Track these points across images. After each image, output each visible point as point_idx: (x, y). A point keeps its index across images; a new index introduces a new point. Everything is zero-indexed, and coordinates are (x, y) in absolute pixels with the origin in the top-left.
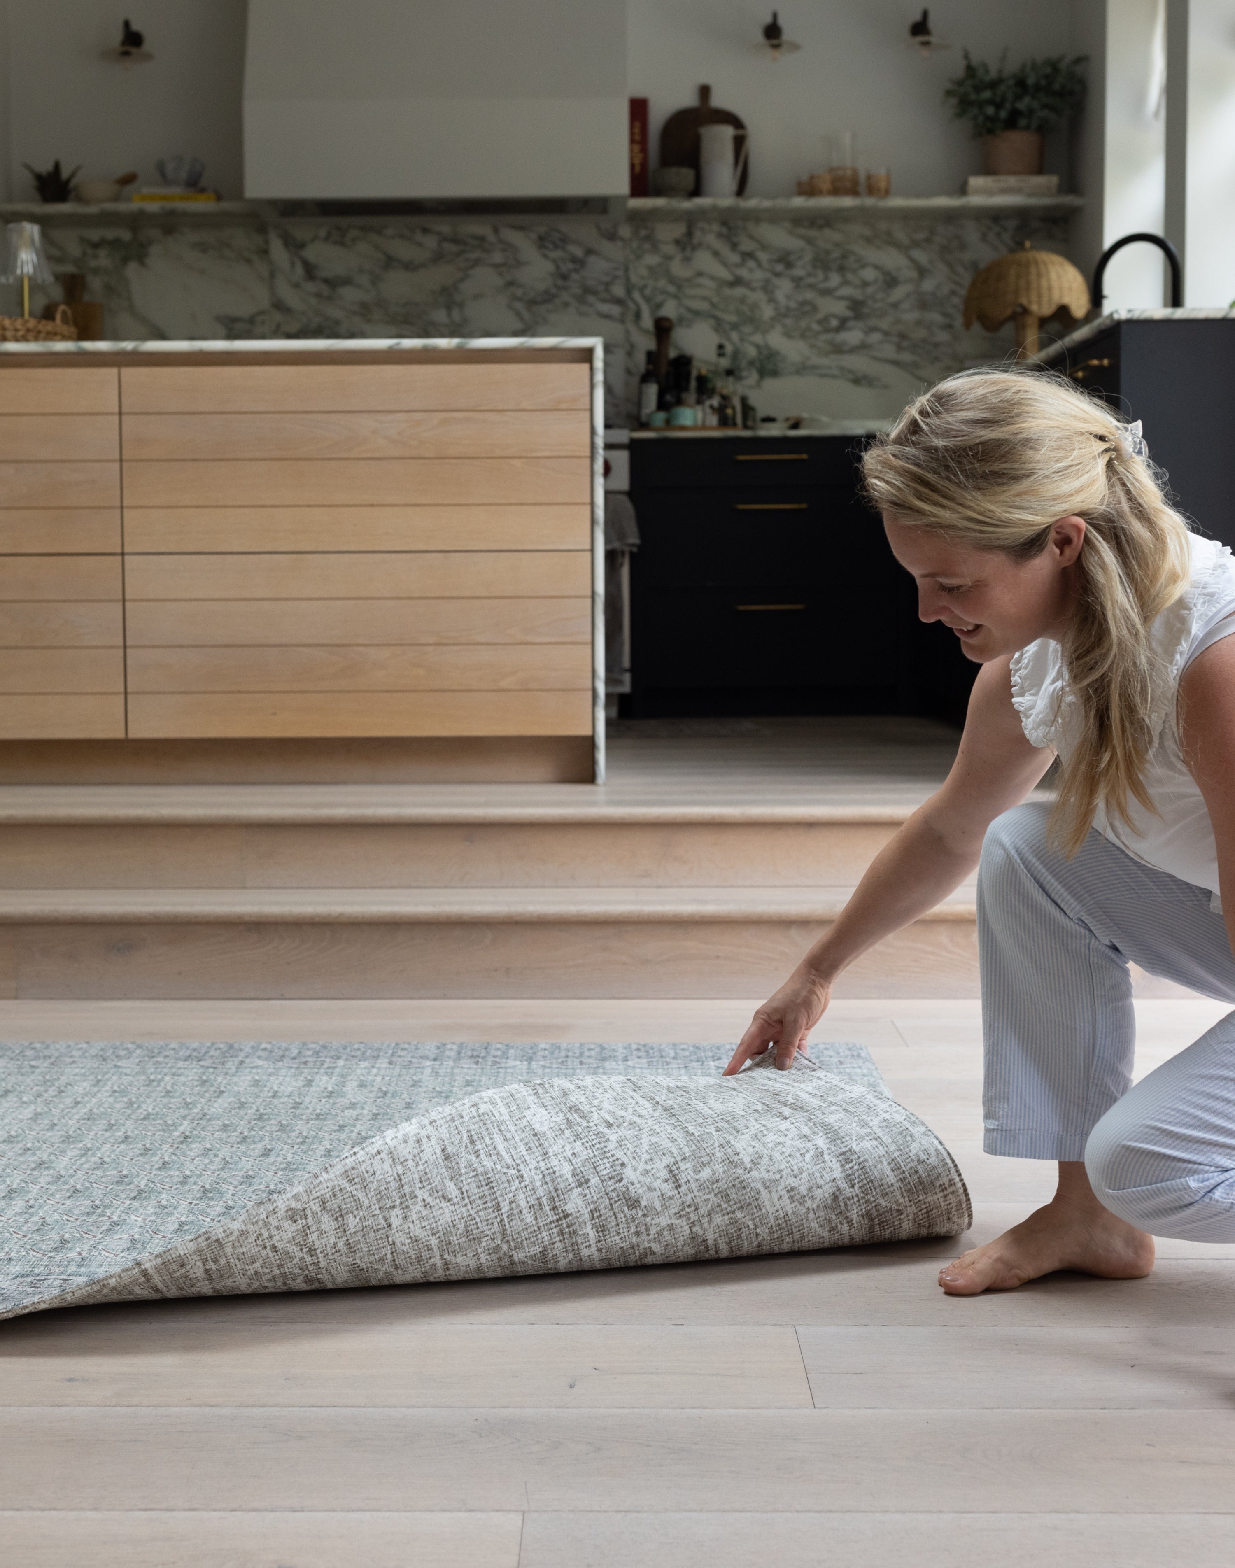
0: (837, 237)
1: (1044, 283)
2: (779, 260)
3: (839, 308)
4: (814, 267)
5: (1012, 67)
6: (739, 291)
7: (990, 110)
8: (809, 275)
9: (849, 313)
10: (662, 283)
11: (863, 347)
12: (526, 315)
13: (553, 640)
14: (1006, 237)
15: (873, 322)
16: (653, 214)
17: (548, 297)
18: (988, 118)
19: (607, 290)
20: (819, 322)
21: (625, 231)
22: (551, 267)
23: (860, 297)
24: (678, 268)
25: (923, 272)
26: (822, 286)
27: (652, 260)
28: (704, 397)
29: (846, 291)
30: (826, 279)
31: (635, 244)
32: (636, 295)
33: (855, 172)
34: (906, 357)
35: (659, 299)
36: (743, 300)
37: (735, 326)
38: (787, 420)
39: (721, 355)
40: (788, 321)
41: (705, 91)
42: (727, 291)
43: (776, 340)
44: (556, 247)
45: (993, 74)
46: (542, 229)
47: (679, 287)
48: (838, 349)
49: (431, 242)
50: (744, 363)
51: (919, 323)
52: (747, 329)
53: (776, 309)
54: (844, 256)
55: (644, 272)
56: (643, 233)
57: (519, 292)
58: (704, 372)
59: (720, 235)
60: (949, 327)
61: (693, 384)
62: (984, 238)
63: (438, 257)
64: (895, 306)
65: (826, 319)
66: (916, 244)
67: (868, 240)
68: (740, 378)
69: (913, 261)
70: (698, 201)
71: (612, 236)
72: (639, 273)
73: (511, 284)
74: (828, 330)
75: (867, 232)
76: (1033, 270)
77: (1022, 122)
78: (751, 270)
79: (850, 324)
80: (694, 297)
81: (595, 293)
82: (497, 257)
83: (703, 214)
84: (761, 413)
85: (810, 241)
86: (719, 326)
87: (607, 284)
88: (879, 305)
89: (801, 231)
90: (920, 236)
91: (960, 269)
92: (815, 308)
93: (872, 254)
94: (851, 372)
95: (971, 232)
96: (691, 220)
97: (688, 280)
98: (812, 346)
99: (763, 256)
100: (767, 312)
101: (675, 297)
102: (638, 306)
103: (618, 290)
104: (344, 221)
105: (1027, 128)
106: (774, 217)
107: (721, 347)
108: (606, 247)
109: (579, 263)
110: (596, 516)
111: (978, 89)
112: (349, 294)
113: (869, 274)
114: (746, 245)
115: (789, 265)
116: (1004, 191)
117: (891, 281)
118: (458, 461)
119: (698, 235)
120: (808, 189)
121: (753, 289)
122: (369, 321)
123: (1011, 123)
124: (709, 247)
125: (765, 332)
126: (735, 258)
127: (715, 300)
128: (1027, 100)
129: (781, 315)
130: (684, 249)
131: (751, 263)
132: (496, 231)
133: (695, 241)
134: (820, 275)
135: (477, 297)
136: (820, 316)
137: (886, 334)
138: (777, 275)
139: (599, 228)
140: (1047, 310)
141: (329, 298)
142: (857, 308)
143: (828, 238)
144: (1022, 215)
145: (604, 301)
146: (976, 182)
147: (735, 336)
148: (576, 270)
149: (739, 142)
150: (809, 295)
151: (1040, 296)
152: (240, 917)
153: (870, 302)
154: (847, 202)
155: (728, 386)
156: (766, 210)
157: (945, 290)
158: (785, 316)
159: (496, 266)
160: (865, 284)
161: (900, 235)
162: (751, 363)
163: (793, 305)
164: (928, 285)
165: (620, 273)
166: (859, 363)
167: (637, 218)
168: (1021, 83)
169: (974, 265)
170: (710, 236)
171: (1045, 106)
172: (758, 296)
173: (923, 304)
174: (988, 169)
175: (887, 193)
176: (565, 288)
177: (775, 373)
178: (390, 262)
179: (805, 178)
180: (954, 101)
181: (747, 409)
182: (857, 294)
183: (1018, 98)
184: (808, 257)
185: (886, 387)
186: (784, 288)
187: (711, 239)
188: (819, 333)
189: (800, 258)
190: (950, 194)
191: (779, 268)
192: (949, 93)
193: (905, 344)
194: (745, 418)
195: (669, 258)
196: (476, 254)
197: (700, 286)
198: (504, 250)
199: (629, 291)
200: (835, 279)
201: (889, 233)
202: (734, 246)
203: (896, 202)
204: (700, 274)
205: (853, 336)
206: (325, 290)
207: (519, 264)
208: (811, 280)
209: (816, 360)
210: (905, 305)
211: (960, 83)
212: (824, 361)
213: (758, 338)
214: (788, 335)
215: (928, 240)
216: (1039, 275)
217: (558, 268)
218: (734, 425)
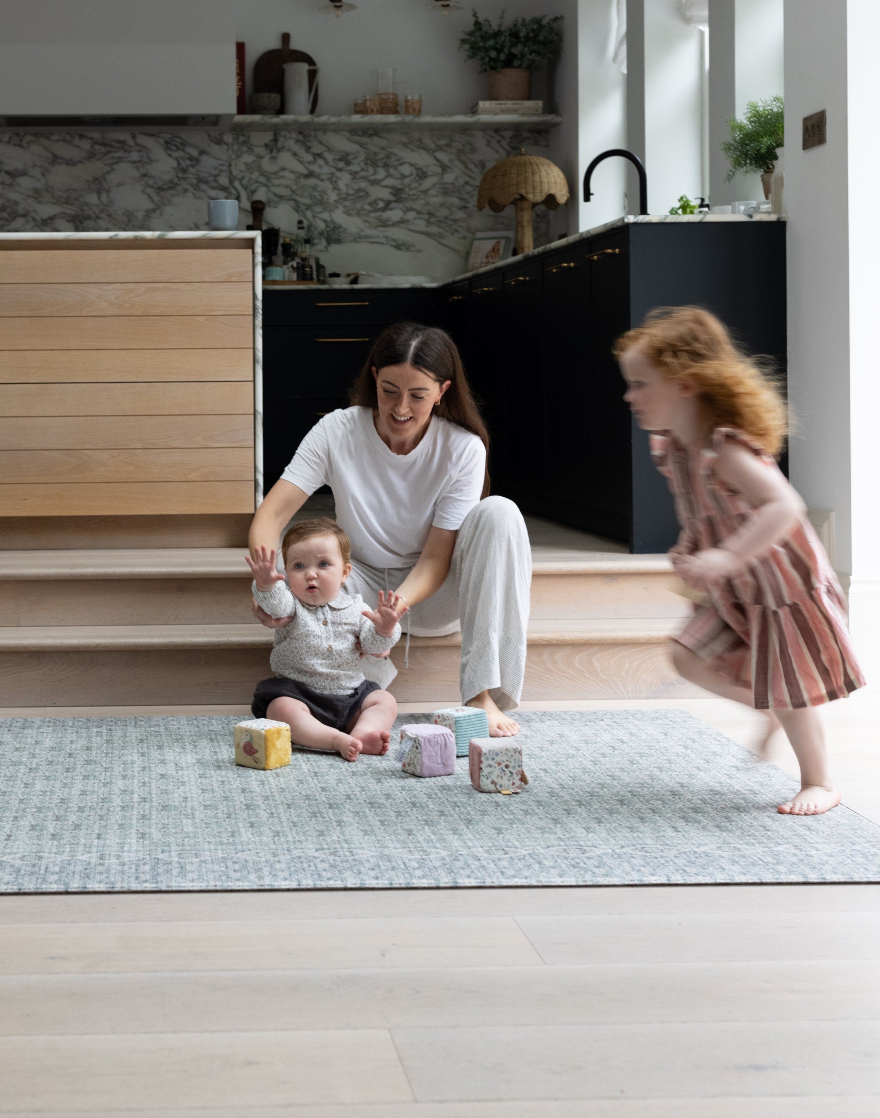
0: (383, 143)
1: (537, 179)
2: (341, 160)
3: (385, 194)
4: (366, 164)
5: (508, 23)
6: (312, 181)
7: (493, 54)
8: (363, 170)
9: (393, 198)
10: (256, 175)
11: (402, 222)
12: (156, 198)
13: (225, 445)
14: (504, 143)
15: (409, 204)
16: (250, 126)
17: (172, 185)
18: (491, 59)
19: (215, 180)
20: (370, 204)
21: (228, 138)
22: (174, 164)
23: (400, 187)
24: (267, 165)
25: (444, 168)
26: (372, 178)
27: (248, 158)
28: (289, 259)
29: (389, 182)
30: (375, 173)
31: (236, 148)
32: (237, 184)
33: (396, 95)
34: (434, 229)
35: (253, 187)
36: (314, 188)
37: (309, 207)
38: (348, 275)
39: (301, 228)
40: (347, 203)
41: (286, 38)
42: (303, 182)
43: (339, 217)
44: (178, 149)
45: (495, 27)
46: (168, 136)
47: (268, 179)
48: (384, 224)
49: (86, 145)
50: (316, 234)
51: (442, 205)
52: (318, 209)
53: (338, 194)
54: (388, 157)
55: (243, 167)
56: (242, 139)
57: (151, 182)
58: (288, 240)
59: (298, 141)
60: (464, 208)
61: (280, 249)
62: (488, 143)
63: (91, 156)
64: (425, 192)
65: (375, 201)
66: (440, 148)
67: (405, 145)
68: (314, 245)
69: (438, 160)
70: (284, 117)
71: (219, 142)
72: (239, 167)
73: (145, 175)
74: (376, 210)
75: (405, 140)
76: (529, 169)
77: (516, 63)
78: (320, 167)
79: (393, 205)
80: (279, 186)
81: (206, 182)
82: (135, 156)
83: (286, 125)
84: (329, 271)
85: (362, 145)
86: (297, 207)
87: (216, 176)
88: (413, 192)
89: (357, 138)
90: (443, 142)
91: (472, 166)
92: (367, 194)
93: (407, 155)
94: (394, 240)
95: (480, 140)
96: (276, 130)
97: (275, 173)
98: (365, 221)
99: (329, 156)
100: (333, 196)
101: (265, 185)
102: (238, 192)
103: (224, 181)
104: (21, 130)
105: (520, 67)
106: (337, 129)
107: (300, 222)
108: (215, 149)
109: (195, 160)
110: (257, 357)
111: (485, 38)
112: (25, 182)
113: (406, 170)
114: (317, 148)
115: (348, 163)
116: (504, 112)
117: (422, 175)
118: (159, 318)
119: (281, 140)
120: (361, 109)
121: (322, 180)
122: (40, 202)
123: (508, 63)
124: (289, 150)
125: (330, 211)
126: (309, 158)
127: (294, 188)
128: (520, 47)
129: (342, 199)
130: (271, 151)
131: (320, 161)
132: (134, 137)
133: (280, 145)
134: (371, 170)
135: (120, 185)
136: (371, 199)
137: (419, 213)
138: (340, 170)
139: (209, 136)
140: (539, 198)
141: (11, 185)
142: (397, 193)
143: (375, 143)
144: (516, 128)
145: (213, 188)
146: (484, 105)
147: (309, 214)
148: (192, 166)
149: (312, 75)
150: (363, 185)
151: (534, 188)
152: (26, 647)
153: (407, 190)
154: (392, 118)
155: (306, 251)
156: (333, 124)
157: (461, 181)
158: (346, 199)
159: (134, 162)
160: (403, 177)
161: (428, 142)
162: (321, 234)
163: (351, 192)
164: (449, 177)
165: (225, 168)
166: (399, 234)
167: (238, 129)
168: (514, 34)
169: (482, 164)
170: (290, 142)
171: (533, 52)
172: (326, 185)
173: (445, 192)
174: (492, 97)
175: (419, 113)
176: (185, 179)
177: (338, 241)
178: (55, 159)
179: (360, 101)
180: (467, 47)
181: (320, 267)
182: (397, 183)
183: (513, 45)
184: (362, 157)
185: (419, 251)
186: (344, 179)
187: (291, 143)
188: (370, 212)
189: (356, 158)
190: (465, 114)
191: (341, 165)
192: (463, 41)
193: (433, 220)
194: (318, 275)
195: (261, 157)
196: (119, 154)
197: (283, 177)
198: (139, 151)
199: (231, 182)
200: (381, 173)
201: (420, 140)
202: (308, 149)
203: (426, 119)
204: (283, 169)
205: (395, 214)
206: (7, 179)
207: (151, 161)
208: (364, 174)
209: (368, 232)
210: (432, 192)
211: (471, 34)
212: (374, 232)
213: (326, 216)
214: (348, 213)
215: (448, 146)
216: (533, 173)
217: (179, 164)
218: (312, 279)
